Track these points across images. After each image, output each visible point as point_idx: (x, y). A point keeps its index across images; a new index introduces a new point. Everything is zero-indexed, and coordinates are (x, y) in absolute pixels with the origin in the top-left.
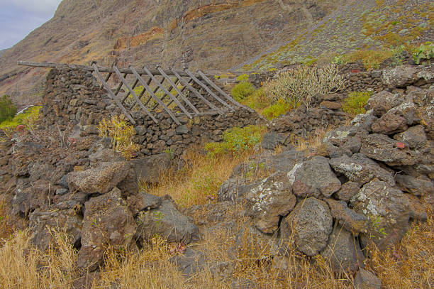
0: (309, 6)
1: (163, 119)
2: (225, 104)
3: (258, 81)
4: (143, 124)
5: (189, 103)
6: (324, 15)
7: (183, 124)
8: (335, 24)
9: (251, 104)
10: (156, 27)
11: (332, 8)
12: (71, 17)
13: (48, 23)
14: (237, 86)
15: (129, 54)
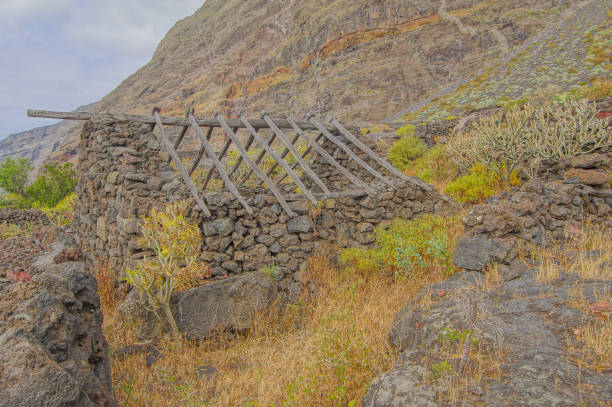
0: (501, 25)
1: (264, 205)
2: (378, 175)
3: (431, 134)
4: (228, 215)
5: (313, 175)
6: (526, 37)
7: (301, 214)
8: (544, 49)
9: (422, 173)
10: (282, 67)
11: (538, 26)
12: (173, 59)
13: (144, 68)
14: (397, 144)
15: (245, 104)
